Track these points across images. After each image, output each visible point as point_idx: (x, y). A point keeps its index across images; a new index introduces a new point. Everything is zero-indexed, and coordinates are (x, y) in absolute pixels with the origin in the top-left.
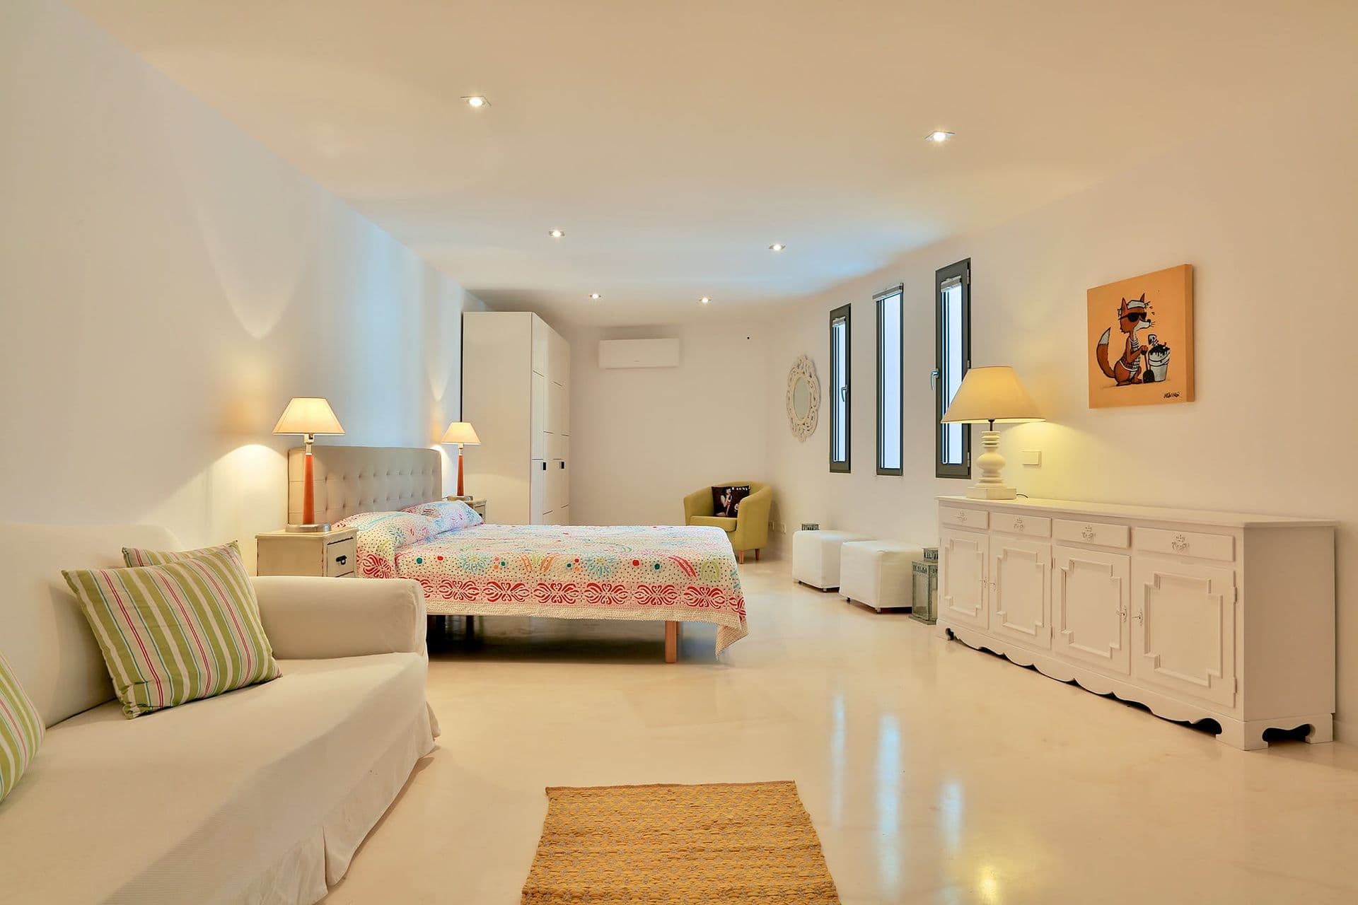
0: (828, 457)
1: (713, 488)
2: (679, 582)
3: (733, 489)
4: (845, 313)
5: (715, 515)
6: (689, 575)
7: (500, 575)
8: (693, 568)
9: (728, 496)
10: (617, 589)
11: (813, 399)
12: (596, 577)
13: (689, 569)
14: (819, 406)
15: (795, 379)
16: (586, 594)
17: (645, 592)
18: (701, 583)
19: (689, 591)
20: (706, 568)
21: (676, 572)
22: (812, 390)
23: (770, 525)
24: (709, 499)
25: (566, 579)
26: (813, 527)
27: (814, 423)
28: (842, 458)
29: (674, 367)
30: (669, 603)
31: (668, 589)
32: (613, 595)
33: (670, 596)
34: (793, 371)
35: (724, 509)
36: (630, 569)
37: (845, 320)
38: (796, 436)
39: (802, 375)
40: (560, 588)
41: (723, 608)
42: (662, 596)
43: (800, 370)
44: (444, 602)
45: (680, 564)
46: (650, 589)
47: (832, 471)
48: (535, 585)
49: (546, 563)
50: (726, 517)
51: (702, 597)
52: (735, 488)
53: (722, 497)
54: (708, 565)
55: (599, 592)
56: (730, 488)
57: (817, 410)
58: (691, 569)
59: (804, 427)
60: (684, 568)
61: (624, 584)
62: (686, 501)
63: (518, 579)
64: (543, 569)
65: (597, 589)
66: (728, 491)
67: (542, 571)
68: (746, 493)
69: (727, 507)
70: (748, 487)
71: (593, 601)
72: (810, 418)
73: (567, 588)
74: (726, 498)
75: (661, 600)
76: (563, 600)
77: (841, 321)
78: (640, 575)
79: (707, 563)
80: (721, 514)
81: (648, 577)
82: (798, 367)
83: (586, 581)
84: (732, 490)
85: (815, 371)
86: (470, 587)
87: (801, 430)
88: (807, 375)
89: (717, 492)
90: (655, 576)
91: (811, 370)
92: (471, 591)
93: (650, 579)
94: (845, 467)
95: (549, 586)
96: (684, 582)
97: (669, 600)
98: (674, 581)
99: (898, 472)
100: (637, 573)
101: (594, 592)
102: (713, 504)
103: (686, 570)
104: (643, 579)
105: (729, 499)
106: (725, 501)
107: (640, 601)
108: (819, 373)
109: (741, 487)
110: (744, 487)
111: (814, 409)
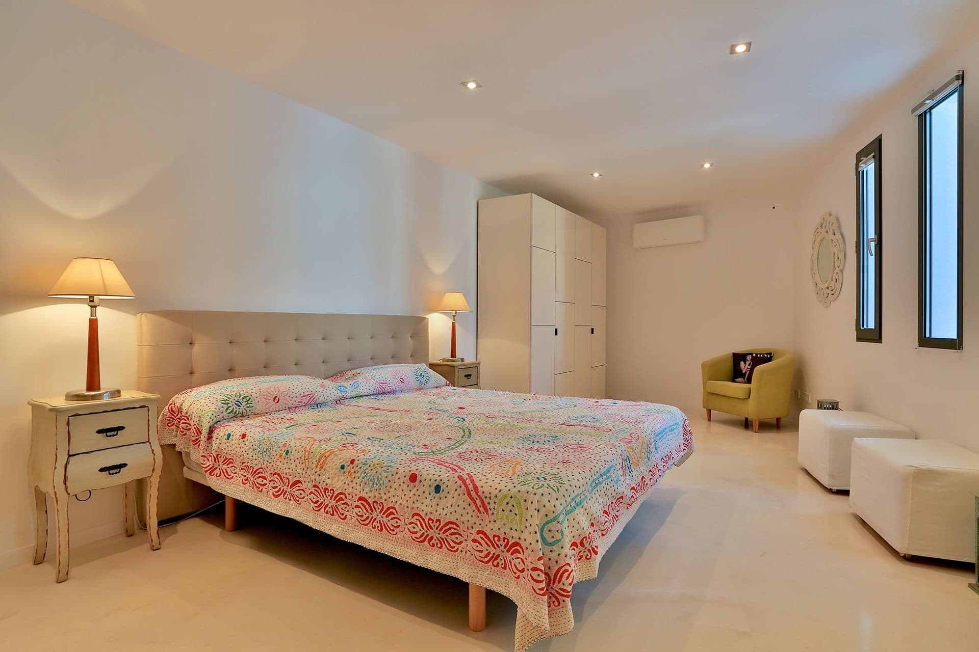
0: (854, 323)
1: (734, 354)
2: (465, 518)
3: (754, 355)
4: (875, 149)
5: (734, 381)
6: (479, 510)
7: (282, 466)
8: (486, 501)
9: (748, 363)
10: (389, 512)
11: (836, 259)
12: (367, 490)
13: (478, 502)
14: (844, 266)
15: (818, 239)
16: (357, 510)
17: (419, 525)
18: (496, 529)
19: (478, 537)
20: (504, 506)
21: (461, 502)
22: (835, 250)
23: (796, 393)
24: (730, 364)
25: (338, 483)
26: (834, 406)
27: (838, 285)
28: (871, 325)
29: (699, 242)
30: (452, 550)
31: (450, 527)
32: (385, 519)
33: (453, 537)
34: (816, 232)
35: (743, 375)
36: (405, 485)
37: (874, 157)
38: (820, 302)
39: (825, 234)
40: (332, 496)
41: (522, 580)
42: (443, 536)
43: (824, 230)
44: (241, 487)
45: (468, 491)
46: (426, 520)
47: (859, 339)
48: (310, 485)
49: (323, 460)
50: (745, 383)
51: (497, 551)
52: (757, 355)
53: (742, 363)
54: (506, 501)
55: (370, 511)
56: (751, 354)
57: (842, 271)
58: (482, 501)
59: (829, 291)
60: (472, 499)
61: (397, 506)
62: (703, 365)
63: (297, 475)
64: (319, 466)
65: (367, 506)
66: (749, 357)
67: (318, 469)
68: (769, 360)
69: (746, 373)
70: (770, 354)
71: (365, 522)
72: (834, 280)
73: (339, 497)
74: (745, 363)
75: (442, 541)
76: (335, 513)
77: (869, 160)
78: (416, 497)
79: (505, 496)
80: (740, 379)
81: (426, 502)
82: (821, 226)
83: (357, 492)
84: (752, 357)
85: (840, 227)
86: (260, 475)
87: (826, 295)
88: (831, 233)
89: (738, 358)
90: (434, 502)
91: (835, 227)
92: (259, 480)
93: (427, 506)
94: (875, 336)
95: (322, 491)
96: (473, 520)
97: (453, 544)
98: (456, 516)
99: (954, 344)
100: (412, 493)
101: (365, 511)
102: (733, 370)
103: (475, 503)
104: (419, 504)
105: (749, 365)
106: (744, 367)
107: (414, 536)
108: (844, 230)
109: (763, 354)
110: (767, 354)
111: (837, 270)
